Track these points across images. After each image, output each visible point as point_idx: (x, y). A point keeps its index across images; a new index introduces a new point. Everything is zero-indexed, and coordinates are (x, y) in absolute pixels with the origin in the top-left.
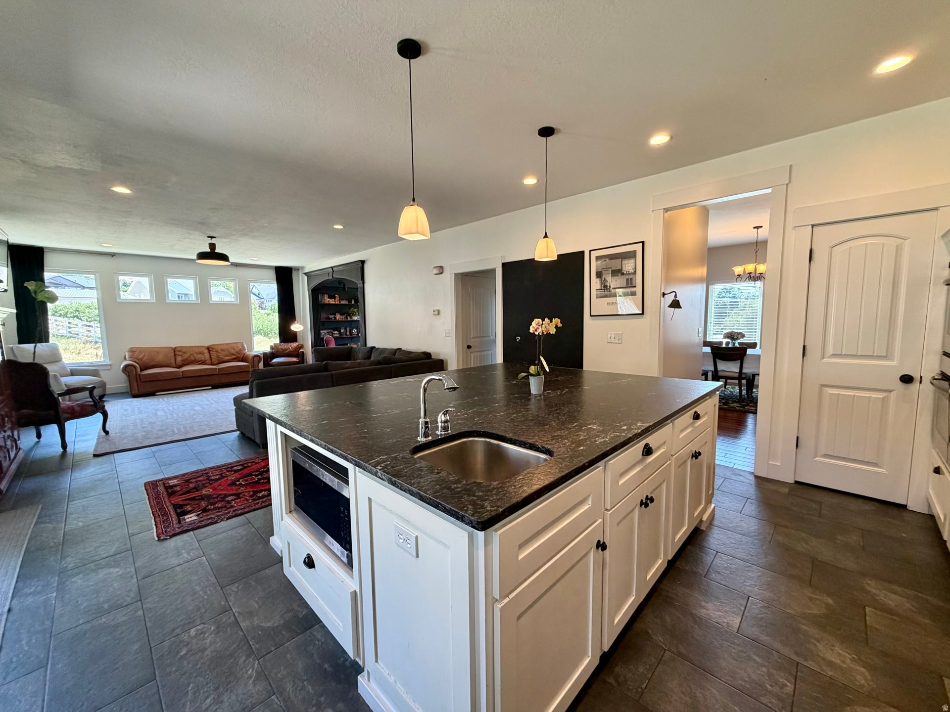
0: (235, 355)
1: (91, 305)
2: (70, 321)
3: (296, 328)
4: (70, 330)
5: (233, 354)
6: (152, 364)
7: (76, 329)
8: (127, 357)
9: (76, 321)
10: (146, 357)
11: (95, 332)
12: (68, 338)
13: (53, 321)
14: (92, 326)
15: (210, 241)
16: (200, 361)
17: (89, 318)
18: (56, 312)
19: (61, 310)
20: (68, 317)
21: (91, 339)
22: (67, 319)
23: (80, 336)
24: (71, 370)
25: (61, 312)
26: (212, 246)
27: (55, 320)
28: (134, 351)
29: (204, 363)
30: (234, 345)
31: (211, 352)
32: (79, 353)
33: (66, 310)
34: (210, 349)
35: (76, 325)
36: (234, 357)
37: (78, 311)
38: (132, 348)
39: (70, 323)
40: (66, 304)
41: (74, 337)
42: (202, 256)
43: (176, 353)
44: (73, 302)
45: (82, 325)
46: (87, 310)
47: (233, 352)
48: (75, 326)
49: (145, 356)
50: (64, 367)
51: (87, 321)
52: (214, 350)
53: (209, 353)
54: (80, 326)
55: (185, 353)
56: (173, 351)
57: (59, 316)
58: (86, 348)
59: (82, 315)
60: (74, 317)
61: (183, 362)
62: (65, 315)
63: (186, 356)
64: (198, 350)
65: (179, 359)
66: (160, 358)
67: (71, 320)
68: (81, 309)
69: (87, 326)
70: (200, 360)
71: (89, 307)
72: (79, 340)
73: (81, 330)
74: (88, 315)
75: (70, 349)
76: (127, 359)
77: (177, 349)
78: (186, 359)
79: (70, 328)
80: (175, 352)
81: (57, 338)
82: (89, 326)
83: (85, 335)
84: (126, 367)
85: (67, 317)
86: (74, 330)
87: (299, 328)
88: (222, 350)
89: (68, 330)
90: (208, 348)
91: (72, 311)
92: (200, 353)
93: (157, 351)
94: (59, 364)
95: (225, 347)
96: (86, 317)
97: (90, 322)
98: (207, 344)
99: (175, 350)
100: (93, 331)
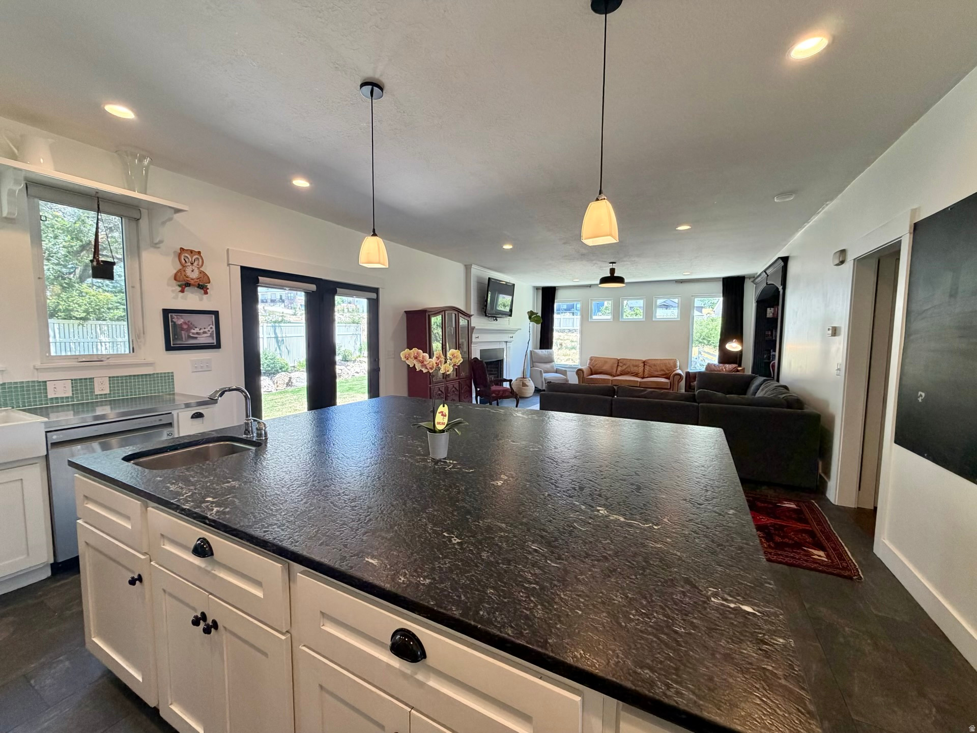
0: (665, 371)
3: (733, 348)
5: (663, 370)
8: (588, 363)
10: (598, 365)
15: (611, 266)
16: (632, 373)
24: (556, 369)
26: (612, 271)
29: (636, 375)
30: (667, 362)
34: (646, 363)
36: (663, 373)
42: (604, 280)
47: (664, 368)
50: (552, 367)
52: (649, 365)
53: (644, 366)
55: (625, 364)
56: (616, 362)
61: (621, 373)
63: (626, 368)
64: (635, 363)
65: (619, 369)
66: (606, 368)
70: (634, 372)
76: (587, 365)
77: (620, 361)
78: (624, 370)
80: (618, 363)
87: (736, 347)
88: (655, 365)
90: (644, 363)
92: (636, 366)
93: (606, 361)
94: (551, 364)
95: (658, 362)
98: (644, 359)
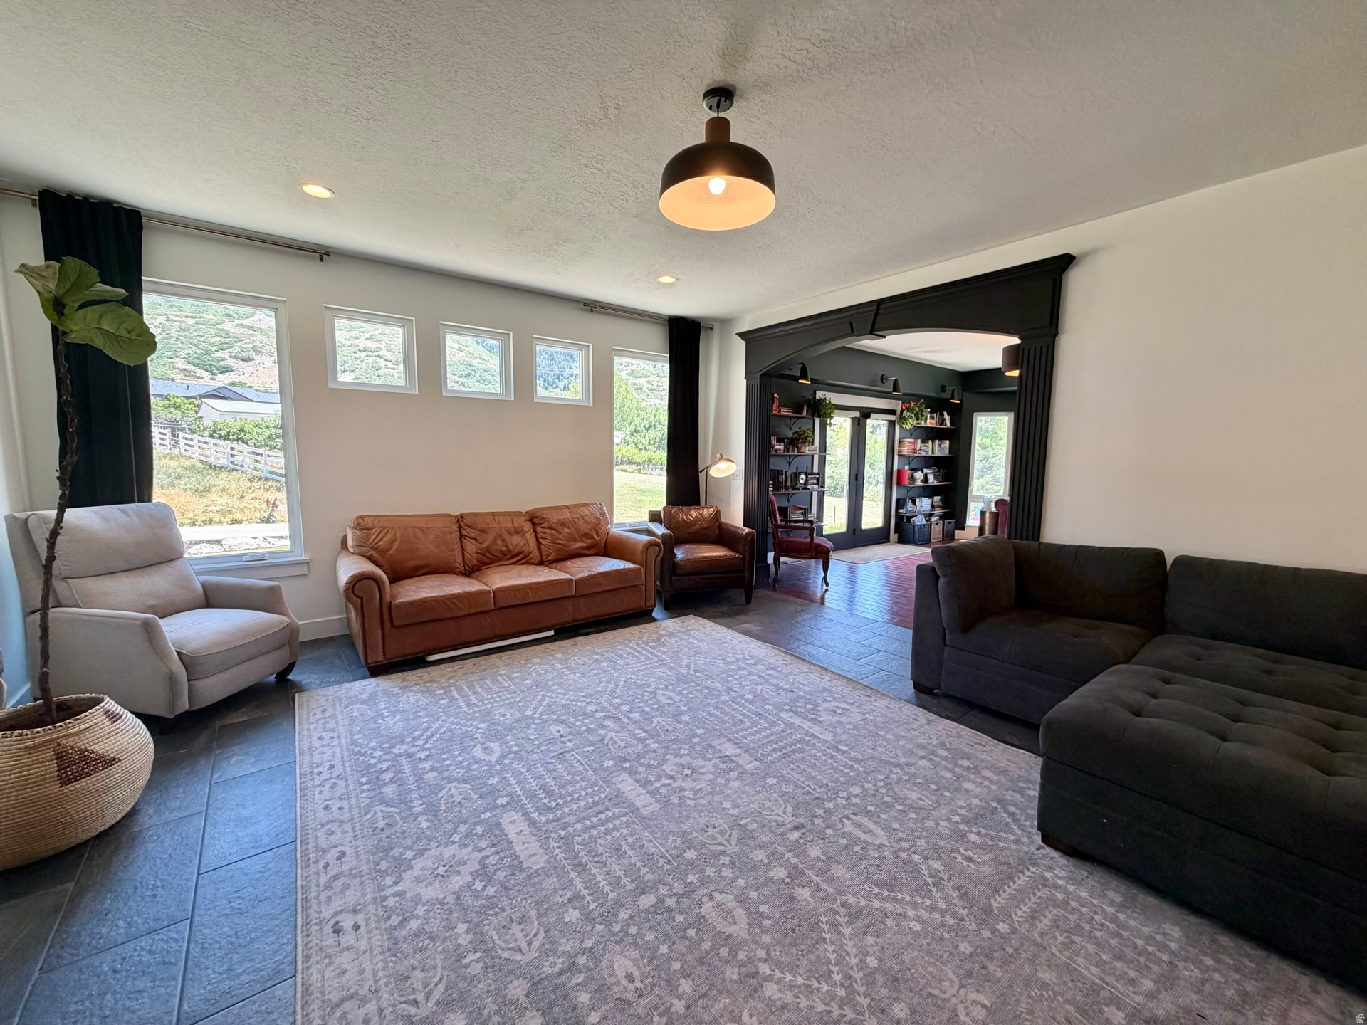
1: (261, 422)
2: (232, 446)
4: (233, 459)
5: (586, 536)
6: (413, 563)
7: (242, 458)
8: (350, 543)
9: (241, 446)
10: (396, 545)
11: (266, 463)
12: (229, 471)
13: (212, 445)
14: (262, 455)
16: (516, 557)
17: (258, 441)
18: (215, 432)
19: (221, 429)
20: (230, 440)
21: (259, 474)
22: (228, 442)
23: (245, 469)
25: (222, 433)
27: (214, 445)
28: (369, 525)
30: (580, 511)
31: (538, 529)
32: (242, 497)
33: (227, 430)
34: (536, 521)
35: (242, 452)
36: (591, 544)
37: (243, 431)
38: (360, 517)
39: (232, 449)
40: (227, 421)
41: (237, 470)
43: (464, 532)
44: (238, 417)
45: (249, 453)
46: (256, 430)
47: (585, 528)
48: (239, 453)
49: (393, 541)
51: (255, 447)
52: (546, 525)
53: (535, 530)
54: (246, 453)
55: (483, 531)
56: (455, 527)
57: (219, 438)
58: (253, 489)
59: (248, 436)
60: (238, 439)
61: (483, 560)
62: (226, 437)
63: (487, 541)
64: (510, 522)
65: (471, 547)
66: (428, 548)
67: (235, 444)
68: (247, 428)
69: (255, 453)
70: (519, 552)
71: (258, 426)
72: (244, 475)
73: (247, 459)
74: (256, 437)
75: (230, 490)
76: (351, 550)
77: (465, 520)
78: (488, 549)
79: (232, 456)
81: (215, 470)
82: (258, 454)
83: (251, 466)
84: (357, 581)
85: (228, 439)
86: (239, 459)
87: (725, 470)
88: (563, 524)
89: (231, 459)
90: (532, 519)
91: (235, 430)
92: (515, 531)
93: (420, 525)
95: (567, 515)
96: (253, 441)
97: (259, 447)
98: (526, 507)
99: (460, 521)
100: (262, 462)
